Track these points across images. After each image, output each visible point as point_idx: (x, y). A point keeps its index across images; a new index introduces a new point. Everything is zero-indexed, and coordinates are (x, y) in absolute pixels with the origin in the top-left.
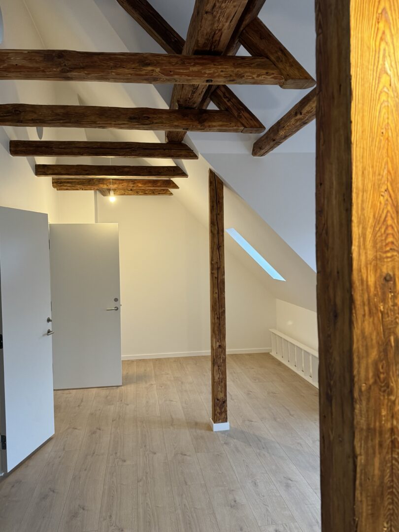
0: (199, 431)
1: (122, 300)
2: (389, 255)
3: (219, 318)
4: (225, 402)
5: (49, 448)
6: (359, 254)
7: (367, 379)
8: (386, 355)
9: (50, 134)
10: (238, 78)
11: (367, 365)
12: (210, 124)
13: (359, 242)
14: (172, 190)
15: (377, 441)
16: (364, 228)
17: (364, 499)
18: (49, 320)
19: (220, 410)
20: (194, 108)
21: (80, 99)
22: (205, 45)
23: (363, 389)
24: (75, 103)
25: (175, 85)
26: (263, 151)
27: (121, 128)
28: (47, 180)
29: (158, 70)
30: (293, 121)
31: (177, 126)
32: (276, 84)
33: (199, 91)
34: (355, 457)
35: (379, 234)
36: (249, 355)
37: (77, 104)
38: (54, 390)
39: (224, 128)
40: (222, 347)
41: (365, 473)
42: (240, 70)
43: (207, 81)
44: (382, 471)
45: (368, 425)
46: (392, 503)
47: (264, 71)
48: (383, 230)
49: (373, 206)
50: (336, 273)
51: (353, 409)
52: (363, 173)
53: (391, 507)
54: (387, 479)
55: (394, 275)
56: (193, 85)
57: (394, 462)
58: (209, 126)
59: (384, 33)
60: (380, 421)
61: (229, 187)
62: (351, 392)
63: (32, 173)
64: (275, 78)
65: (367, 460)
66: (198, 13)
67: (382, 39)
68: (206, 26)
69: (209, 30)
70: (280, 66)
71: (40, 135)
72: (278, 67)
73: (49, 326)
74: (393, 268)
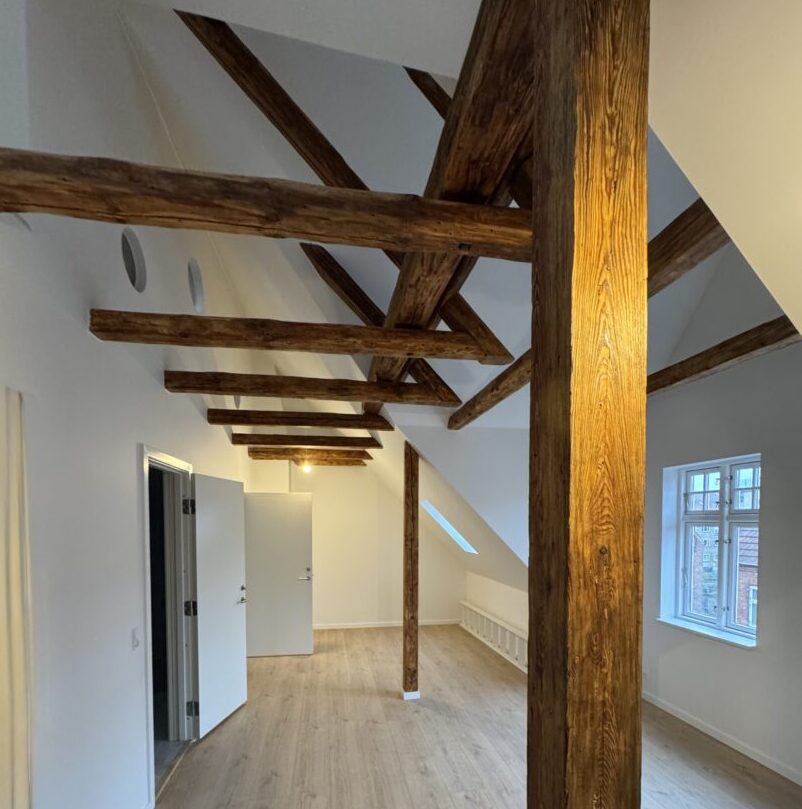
0: (389, 700)
1: (315, 571)
2: (604, 527)
3: (412, 590)
4: (415, 672)
5: (241, 716)
6: (576, 527)
7: (580, 651)
8: (600, 627)
9: (247, 403)
10: (437, 353)
11: (581, 637)
12: (409, 396)
13: (576, 514)
14: (365, 461)
15: (589, 715)
16: (581, 501)
17: (575, 771)
18: (243, 588)
19: (411, 679)
20: (391, 381)
21: (277, 370)
22: (407, 318)
23: (576, 661)
24: (272, 373)
25: (374, 358)
26: (458, 425)
27: (320, 398)
28: (243, 449)
29: (360, 342)
30: (489, 396)
31: (375, 398)
32: (474, 359)
33: (399, 363)
34: (567, 729)
35: (595, 507)
36: (440, 626)
37: (274, 374)
38: (248, 657)
39: (421, 401)
40: (414, 618)
41: (577, 746)
42: (441, 345)
43: (409, 354)
44: (593, 743)
45: (581, 697)
46: (602, 775)
47: (464, 347)
48: (599, 503)
49: (591, 478)
50: (550, 545)
51: (566, 680)
52: (581, 445)
53: (601, 779)
54: (597, 751)
55: (609, 547)
56: (393, 359)
57: (605, 735)
58: (407, 399)
59: (604, 304)
60: (592, 694)
61: (424, 459)
62: (565, 664)
63: (228, 441)
64: (475, 353)
65: (578, 732)
66: (402, 286)
67: (602, 311)
68: (409, 301)
69: (411, 304)
70: (480, 341)
71: (237, 403)
72: (477, 343)
73: (243, 594)
74: (609, 541)
